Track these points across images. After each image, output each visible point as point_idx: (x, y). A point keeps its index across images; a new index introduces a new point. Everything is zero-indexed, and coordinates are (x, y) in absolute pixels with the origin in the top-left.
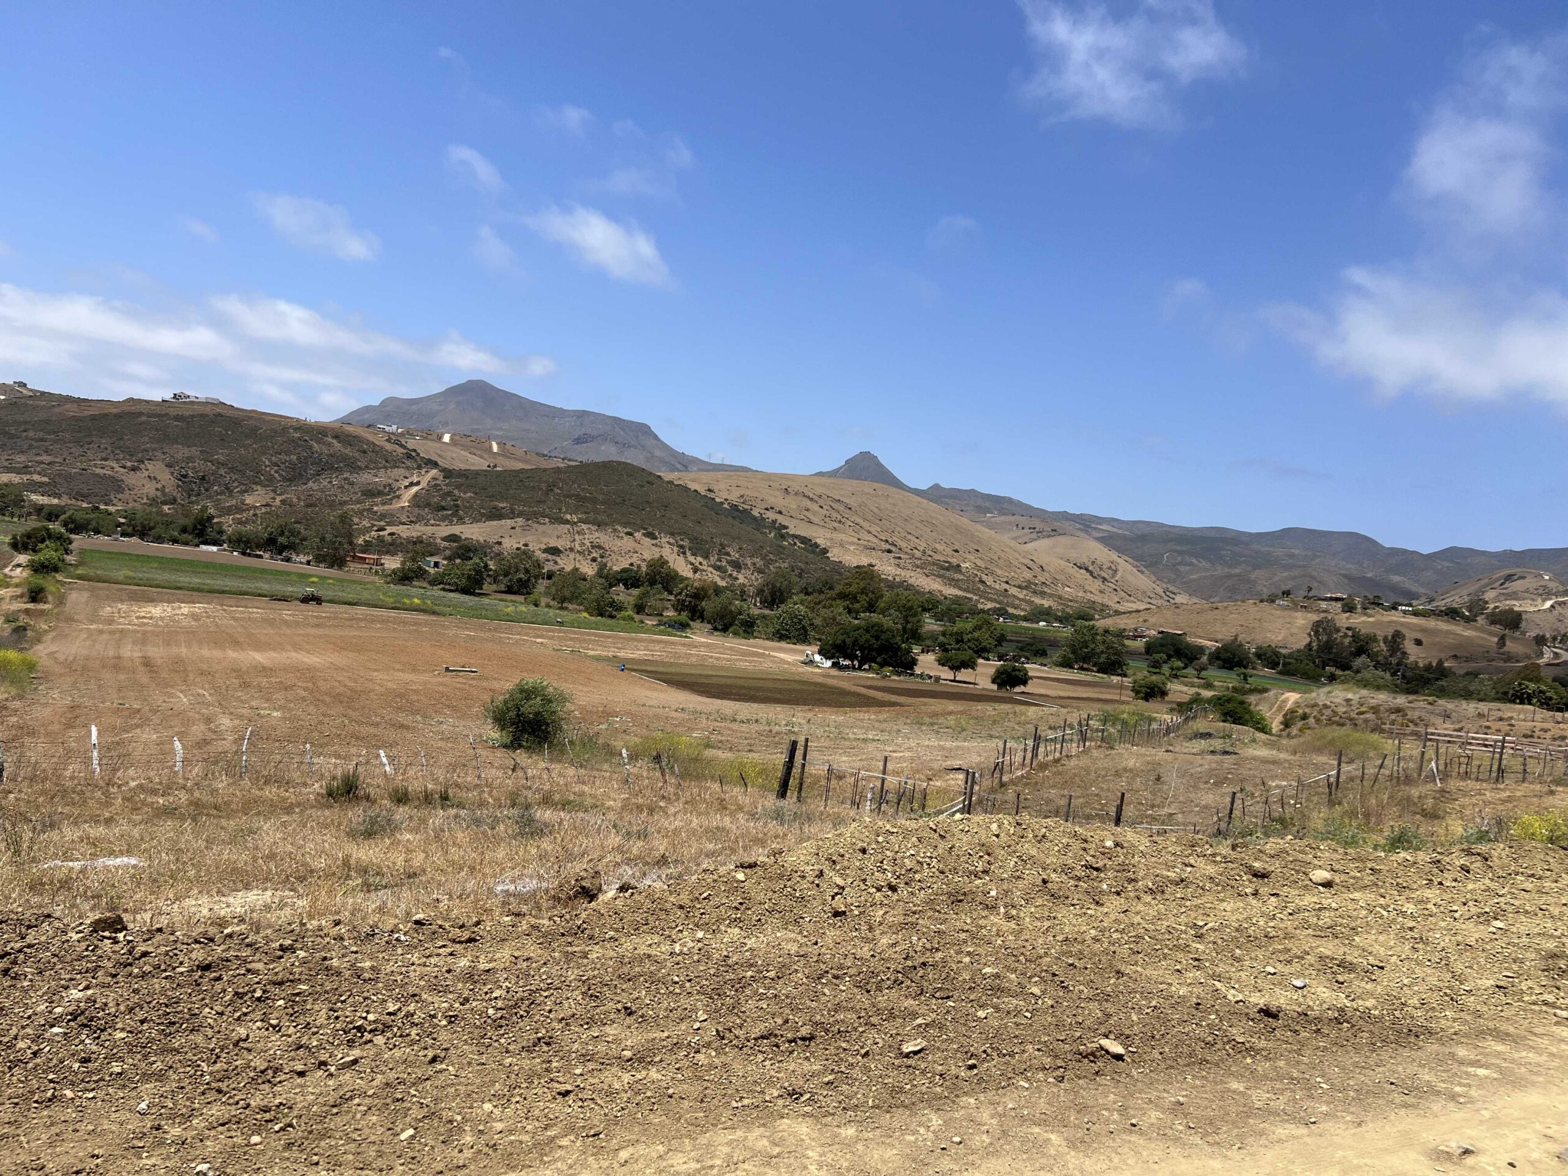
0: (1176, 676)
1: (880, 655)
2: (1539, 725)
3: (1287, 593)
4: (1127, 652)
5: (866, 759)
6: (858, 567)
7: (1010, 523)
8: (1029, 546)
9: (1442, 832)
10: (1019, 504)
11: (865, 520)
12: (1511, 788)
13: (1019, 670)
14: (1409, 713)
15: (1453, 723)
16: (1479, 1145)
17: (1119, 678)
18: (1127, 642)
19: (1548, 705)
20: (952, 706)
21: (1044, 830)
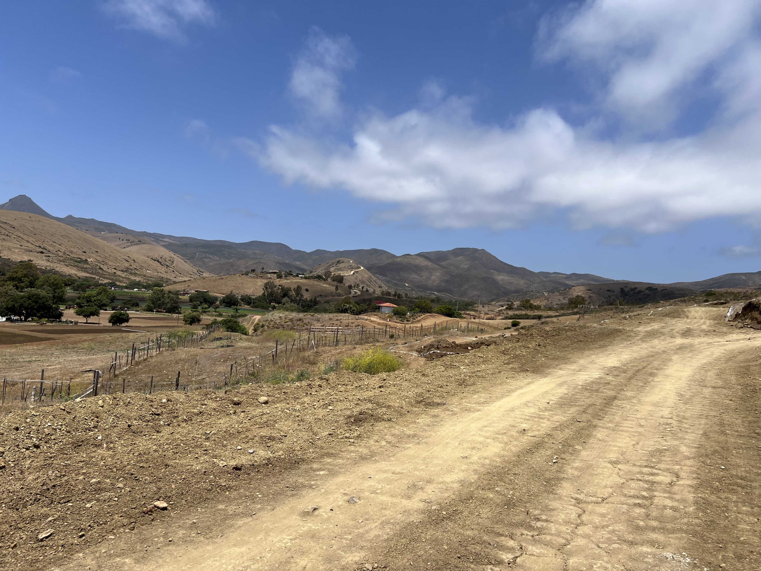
0: (205, 312)
1: (38, 312)
2: (351, 321)
3: (253, 271)
4: (180, 302)
5: (31, 372)
6: (21, 262)
7: (115, 237)
8: (126, 249)
9: (316, 369)
10: (120, 227)
11: (24, 234)
12: (342, 348)
13: (124, 315)
14: (304, 321)
15: (321, 323)
16: (320, 505)
17: (177, 315)
18: (180, 297)
19: (353, 313)
20: (85, 337)
21: (129, 399)
